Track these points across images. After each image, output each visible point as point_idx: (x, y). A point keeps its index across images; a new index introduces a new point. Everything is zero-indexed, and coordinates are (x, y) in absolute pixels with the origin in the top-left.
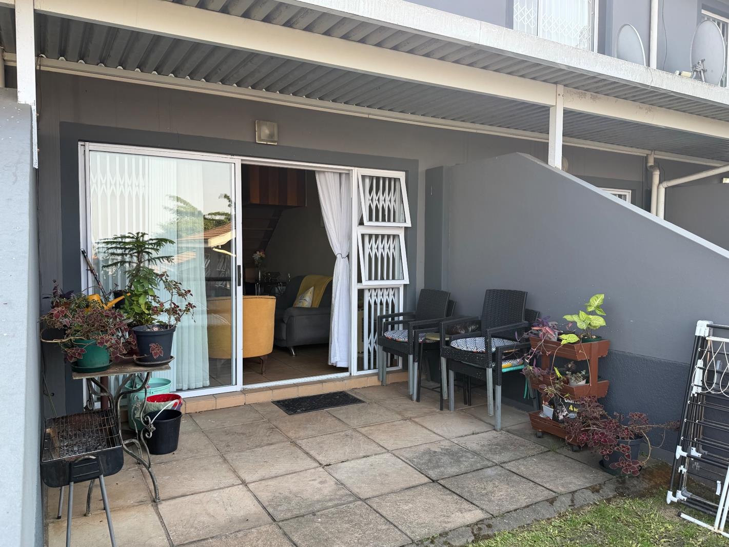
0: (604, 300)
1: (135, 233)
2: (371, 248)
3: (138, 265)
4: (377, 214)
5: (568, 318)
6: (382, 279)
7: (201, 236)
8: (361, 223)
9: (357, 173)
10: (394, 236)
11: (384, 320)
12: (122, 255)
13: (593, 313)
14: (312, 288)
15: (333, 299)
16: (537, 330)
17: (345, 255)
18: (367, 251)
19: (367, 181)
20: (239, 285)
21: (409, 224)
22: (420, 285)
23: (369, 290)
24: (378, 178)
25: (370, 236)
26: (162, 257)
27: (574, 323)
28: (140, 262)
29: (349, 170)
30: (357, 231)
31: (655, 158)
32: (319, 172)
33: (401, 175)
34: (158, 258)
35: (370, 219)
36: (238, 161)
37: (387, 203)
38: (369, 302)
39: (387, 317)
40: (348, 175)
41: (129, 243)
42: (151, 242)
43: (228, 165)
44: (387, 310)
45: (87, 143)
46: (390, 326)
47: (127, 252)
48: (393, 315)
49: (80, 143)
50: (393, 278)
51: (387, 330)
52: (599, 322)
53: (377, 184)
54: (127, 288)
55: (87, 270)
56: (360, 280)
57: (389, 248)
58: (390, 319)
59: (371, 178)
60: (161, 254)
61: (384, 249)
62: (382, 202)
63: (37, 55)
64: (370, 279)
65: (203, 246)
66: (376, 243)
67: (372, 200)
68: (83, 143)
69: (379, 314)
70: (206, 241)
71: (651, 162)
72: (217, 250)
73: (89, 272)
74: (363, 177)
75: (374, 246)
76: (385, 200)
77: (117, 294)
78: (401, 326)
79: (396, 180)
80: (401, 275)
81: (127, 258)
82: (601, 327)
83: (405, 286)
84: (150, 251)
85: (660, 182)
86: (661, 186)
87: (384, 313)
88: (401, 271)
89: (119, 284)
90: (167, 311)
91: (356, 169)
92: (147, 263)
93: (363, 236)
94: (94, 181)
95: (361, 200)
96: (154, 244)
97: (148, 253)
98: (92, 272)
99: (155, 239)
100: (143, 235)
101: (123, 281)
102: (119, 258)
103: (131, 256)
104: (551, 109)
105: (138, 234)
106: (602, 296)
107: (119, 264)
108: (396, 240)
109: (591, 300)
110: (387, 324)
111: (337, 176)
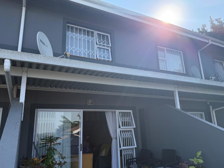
0: (201, 153)
1: (50, 136)
2: (123, 135)
3: (50, 147)
4: (124, 124)
5: (191, 160)
6: (128, 146)
7: (70, 130)
8: (120, 127)
9: (117, 111)
10: (130, 131)
11: (129, 161)
12: (45, 143)
13: (199, 158)
14: (105, 149)
15: (112, 154)
16: (181, 165)
17: (115, 138)
18: (122, 136)
19: (121, 114)
20: (81, 151)
21: (135, 127)
22: (140, 148)
23: (124, 150)
24: (124, 113)
25: (123, 131)
26: (57, 143)
27: (193, 162)
28: (51, 145)
29: (115, 111)
30: (118, 130)
31: (209, 102)
32: (106, 112)
33: (131, 111)
34: (56, 144)
35: (123, 126)
36: (82, 111)
37: (127, 120)
38: (124, 154)
39: (130, 159)
40: (115, 112)
41: (48, 140)
42: (54, 139)
43: (79, 112)
44: (130, 157)
45: (38, 109)
46: (131, 163)
47: (47, 142)
48: (133, 159)
49: (36, 109)
50: (131, 146)
51: (130, 164)
52: (201, 161)
53: (123, 115)
54: (46, 154)
55: (34, 148)
56: (120, 147)
57: (129, 135)
58: (131, 160)
59: (122, 113)
60: (57, 142)
61: (128, 135)
62: (126, 120)
63: (27, 86)
64: (124, 146)
65: (70, 133)
66: (125, 133)
67: (123, 119)
68: (37, 109)
69: (127, 159)
70: (72, 132)
71: (208, 103)
72: (75, 135)
73: (35, 149)
74: (120, 113)
75: (124, 134)
76: (127, 119)
77: (43, 157)
78: (135, 163)
79: (130, 113)
80: (134, 144)
81: (47, 144)
82: (202, 163)
83: (135, 148)
84: (54, 141)
85: (213, 109)
86: (213, 110)
87: (129, 158)
88: (134, 143)
89: (44, 154)
90: (58, 164)
91: (117, 110)
92: (53, 145)
93: (120, 131)
94: (39, 120)
95: (119, 120)
96: (55, 139)
97: (54, 142)
98: (36, 149)
99: (56, 138)
100: (52, 136)
101: (45, 152)
102: (44, 145)
103: (48, 144)
104: (174, 92)
105: (51, 136)
106: (201, 152)
107: (44, 147)
108: (131, 132)
109: (197, 153)
110: (130, 162)
111: (112, 113)
